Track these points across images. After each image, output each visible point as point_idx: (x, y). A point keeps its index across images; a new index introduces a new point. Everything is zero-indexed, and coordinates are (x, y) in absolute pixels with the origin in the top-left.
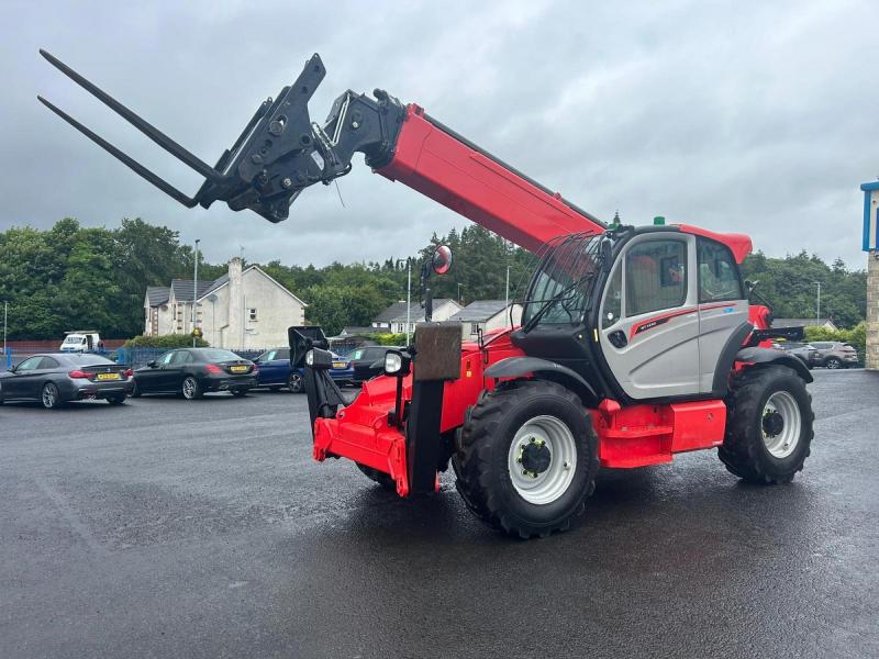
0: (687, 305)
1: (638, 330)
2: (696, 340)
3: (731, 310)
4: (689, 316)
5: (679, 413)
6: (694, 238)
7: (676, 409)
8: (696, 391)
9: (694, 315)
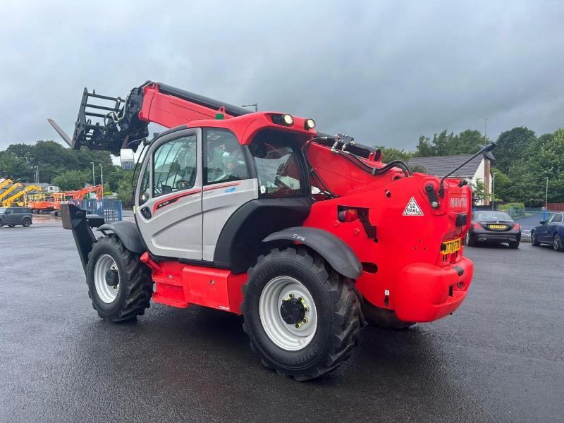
0: (196, 187)
1: (158, 207)
2: (201, 216)
3: (233, 189)
4: (193, 196)
5: (186, 272)
6: (200, 130)
7: (185, 269)
8: (199, 258)
9: (198, 195)
